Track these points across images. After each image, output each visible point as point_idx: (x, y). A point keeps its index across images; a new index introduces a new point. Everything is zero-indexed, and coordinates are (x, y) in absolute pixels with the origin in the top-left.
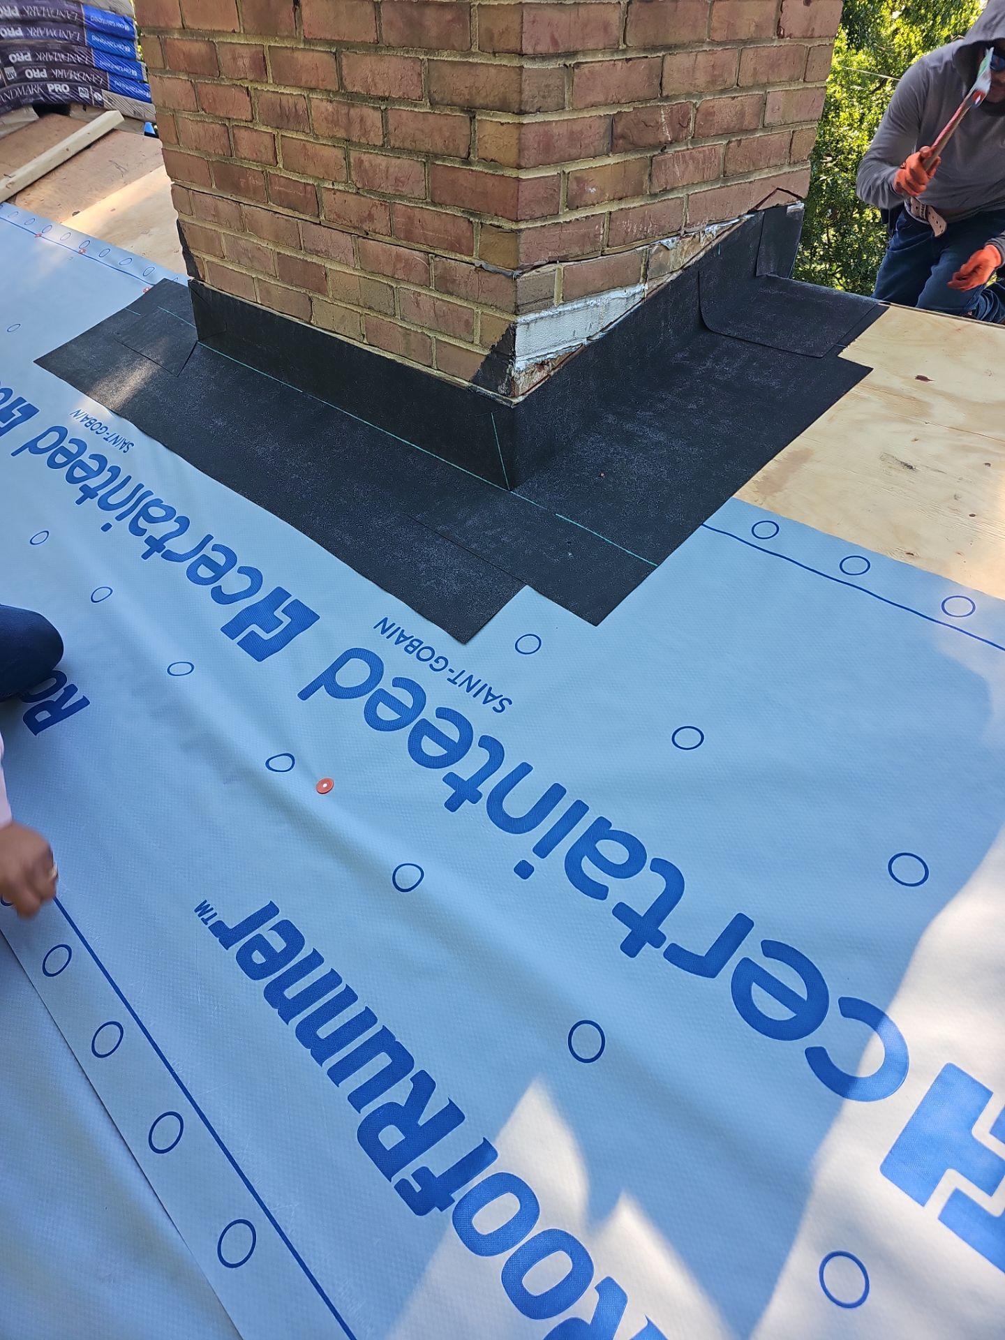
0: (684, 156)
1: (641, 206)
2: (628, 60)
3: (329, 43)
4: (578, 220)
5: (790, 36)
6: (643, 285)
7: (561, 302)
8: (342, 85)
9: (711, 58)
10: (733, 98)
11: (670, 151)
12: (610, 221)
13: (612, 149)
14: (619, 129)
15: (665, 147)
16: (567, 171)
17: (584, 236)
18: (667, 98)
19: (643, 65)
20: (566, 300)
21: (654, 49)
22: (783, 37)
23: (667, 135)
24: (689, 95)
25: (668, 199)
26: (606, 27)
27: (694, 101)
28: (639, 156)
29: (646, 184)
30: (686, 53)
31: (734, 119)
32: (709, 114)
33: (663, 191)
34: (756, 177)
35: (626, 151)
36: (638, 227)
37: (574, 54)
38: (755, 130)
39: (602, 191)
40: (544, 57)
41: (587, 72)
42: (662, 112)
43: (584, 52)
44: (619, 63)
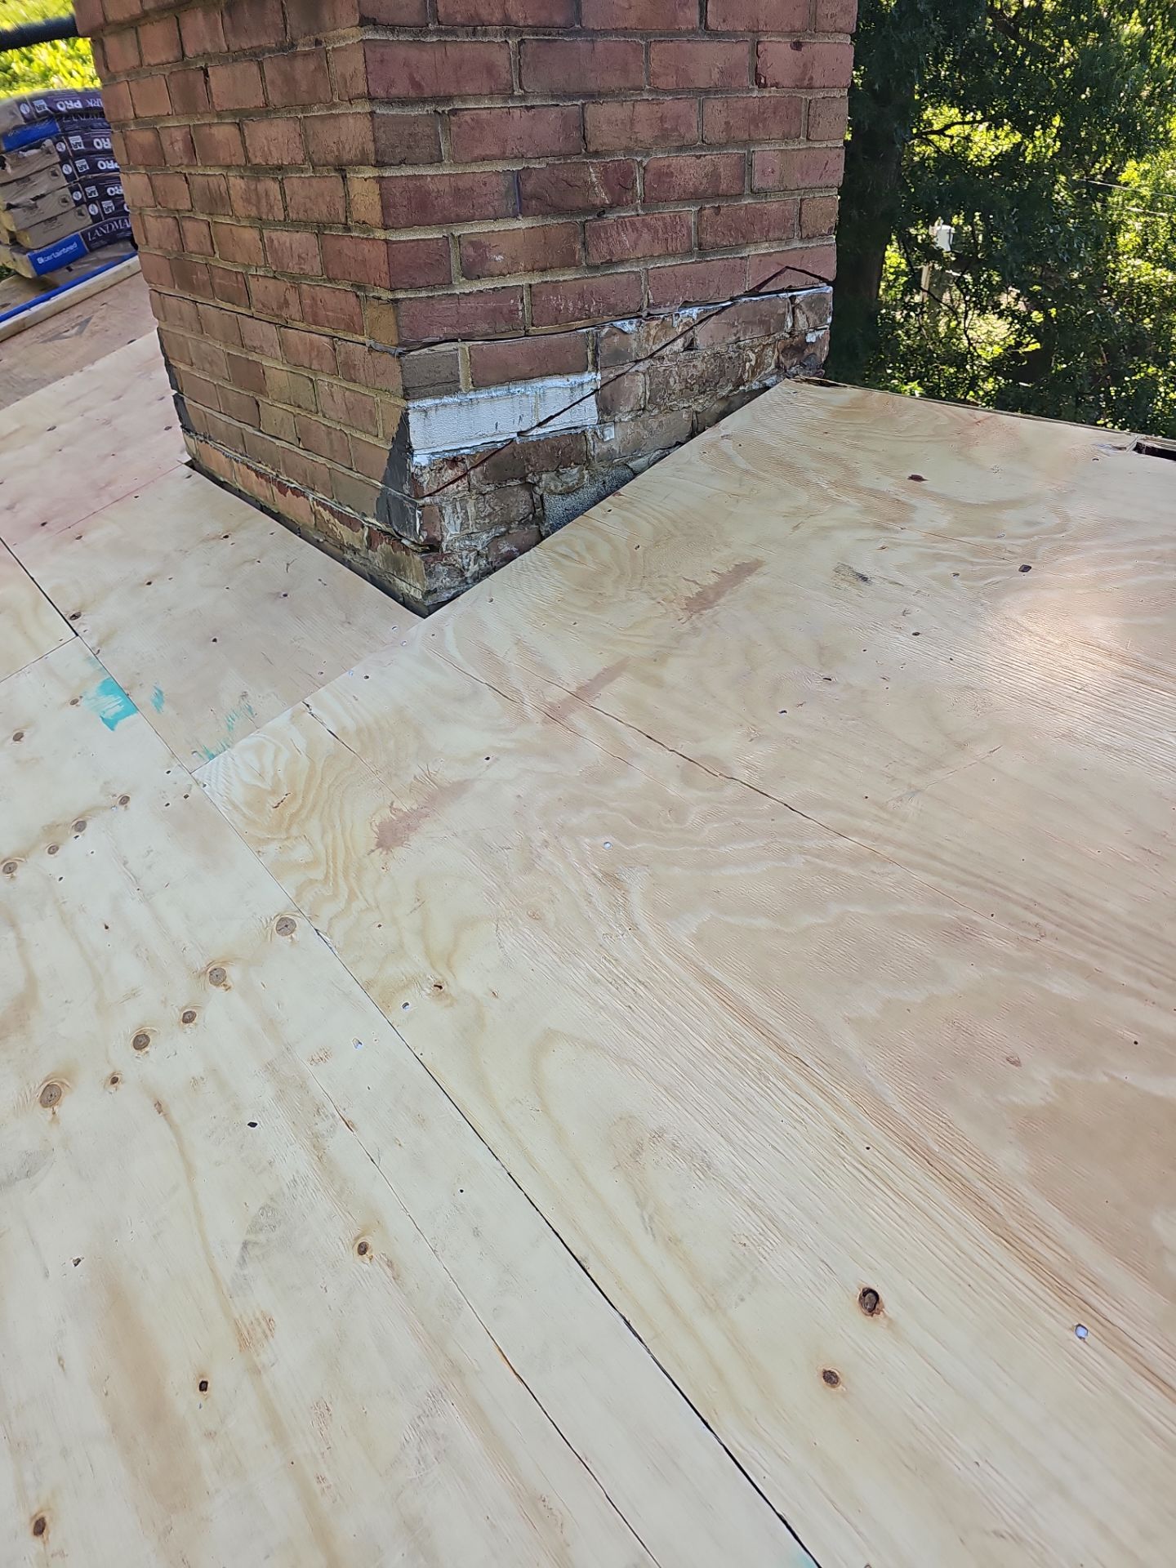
0: (633, 224)
1: (575, 279)
2: (528, 108)
3: (234, 113)
4: (481, 291)
5: (776, 85)
6: (593, 374)
7: (471, 387)
8: (248, 159)
9: (656, 108)
10: (699, 157)
11: (611, 217)
12: (532, 295)
13: (521, 211)
14: (529, 187)
15: (604, 212)
16: (456, 234)
17: (494, 310)
18: (596, 154)
19: (553, 114)
20: (478, 385)
21: (570, 97)
22: (765, 86)
23: (603, 197)
24: (628, 151)
25: (617, 273)
26: (490, 69)
27: (639, 159)
28: (565, 220)
29: (580, 254)
30: (617, 102)
31: (705, 181)
32: (664, 175)
33: (606, 263)
34: (750, 251)
35: (545, 215)
36: (575, 305)
37: (449, 99)
38: (740, 195)
39: (515, 261)
40: (403, 102)
41: (470, 121)
42: (591, 170)
43: (463, 98)
44: (517, 112)
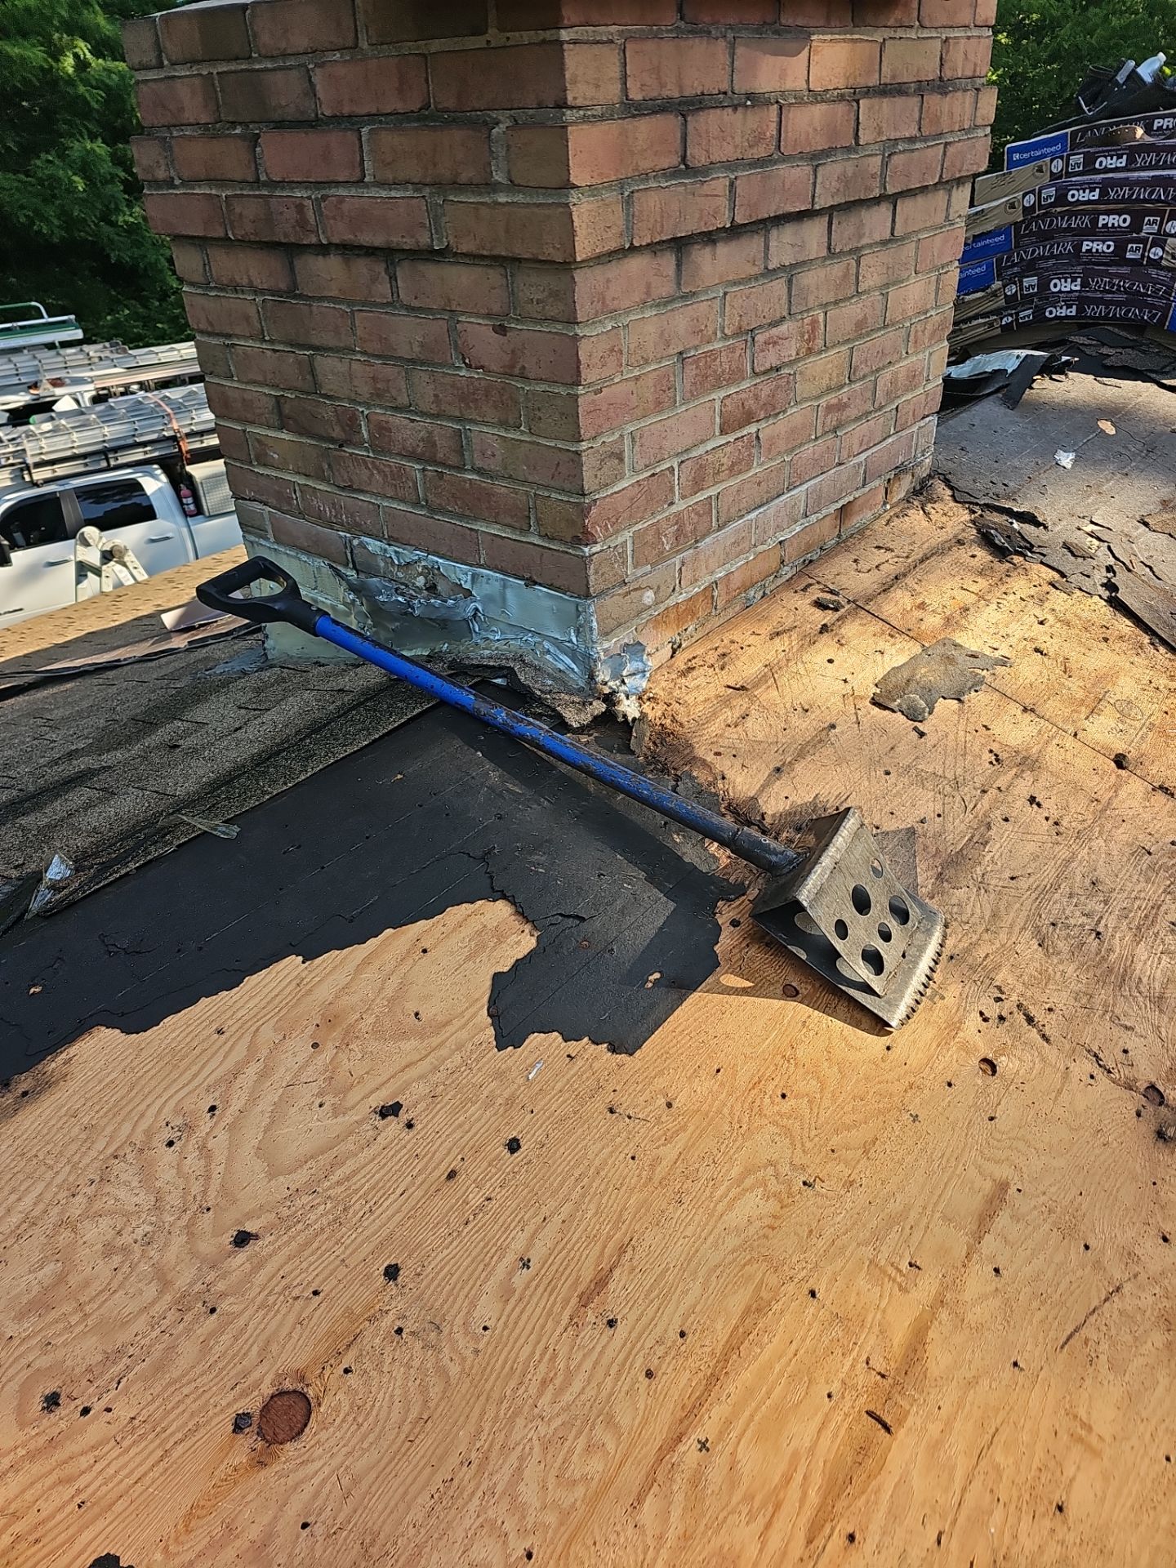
2: (276, 351)
4: (270, 476)
5: (482, 367)
6: (353, 571)
7: (274, 540)
9: (368, 368)
10: (413, 421)
11: (348, 450)
12: (300, 491)
13: (284, 427)
14: (286, 411)
15: (342, 445)
16: (249, 431)
18: (328, 396)
19: (292, 358)
20: (277, 541)
21: (301, 347)
22: (471, 367)
23: (337, 433)
24: (352, 401)
25: (360, 499)
27: (361, 409)
28: (314, 443)
29: (328, 472)
30: (337, 357)
31: (421, 444)
32: (385, 429)
33: (349, 487)
35: (300, 434)
37: (229, 336)
38: (460, 469)
39: (285, 461)
41: (243, 354)
44: (269, 353)
